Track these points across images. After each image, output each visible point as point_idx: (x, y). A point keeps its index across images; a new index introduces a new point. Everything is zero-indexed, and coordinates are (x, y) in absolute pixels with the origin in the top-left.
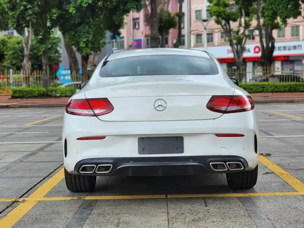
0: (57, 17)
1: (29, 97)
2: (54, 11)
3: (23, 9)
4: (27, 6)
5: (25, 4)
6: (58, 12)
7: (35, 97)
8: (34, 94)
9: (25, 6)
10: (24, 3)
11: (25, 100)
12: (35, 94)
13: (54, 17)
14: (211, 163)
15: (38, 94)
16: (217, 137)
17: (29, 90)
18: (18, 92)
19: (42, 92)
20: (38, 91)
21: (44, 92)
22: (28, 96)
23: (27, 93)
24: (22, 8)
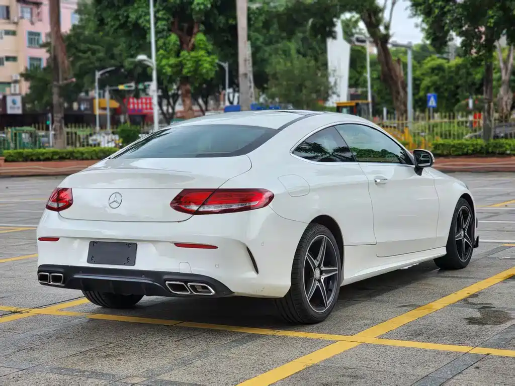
0: (495, 23)
1: (458, 156)
2: (490, 13)
3: (438, 13)
4: (444, 7)
5: (441, 5)
6: (497, 14)
7: (466, 155)
8: (466, 150)
9: (442, 8)
10: (440, 3)
11: (451, 159)
12: (468, 150)
13: (491, 23)
14: (167, 282)
15: (473, 151)
16: (176, 247)
17: (459, 144)
18: (441, 146)
19: (479, 147)
20: (473, 145)
21: (482, 148)
22: (456, 153)
23: (454, 149)
24: (437, 11)
